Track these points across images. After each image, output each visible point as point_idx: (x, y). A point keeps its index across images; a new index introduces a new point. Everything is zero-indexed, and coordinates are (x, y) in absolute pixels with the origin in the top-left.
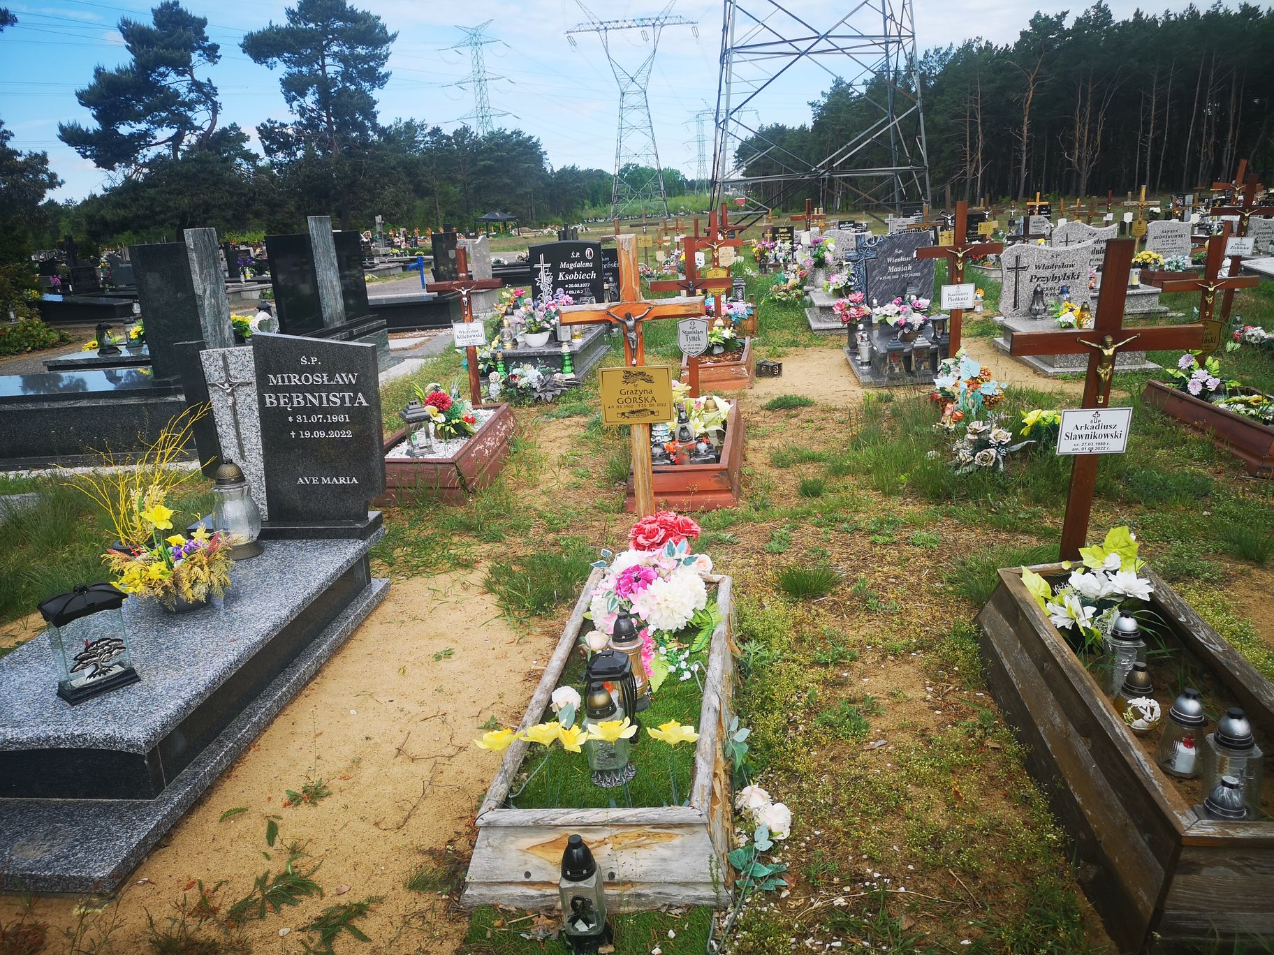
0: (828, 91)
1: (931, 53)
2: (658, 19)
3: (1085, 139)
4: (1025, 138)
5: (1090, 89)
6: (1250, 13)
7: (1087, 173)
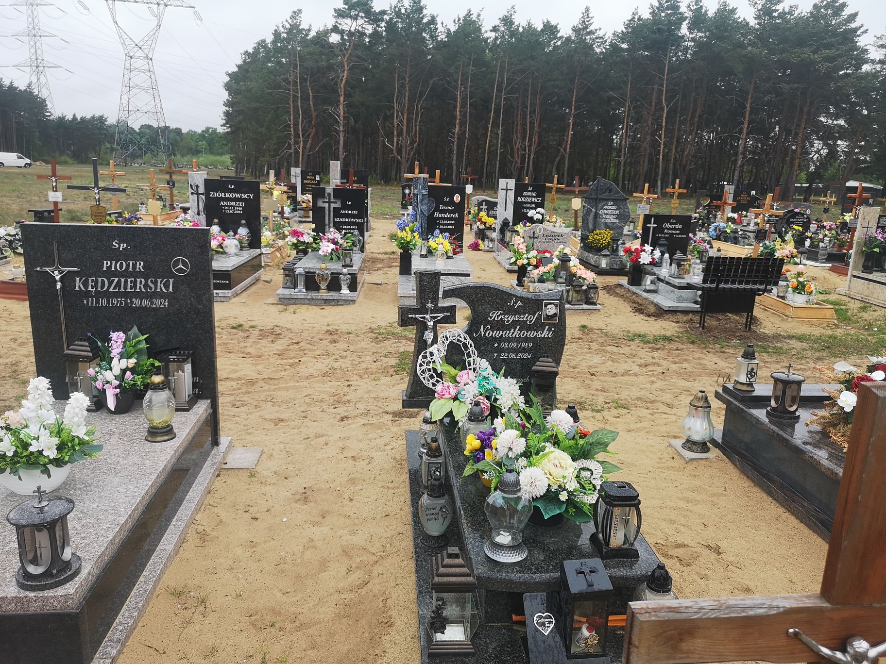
3: (405, 128)
4: (342, 118)
5: (407, 79)
6: (550, 29)
7: (407, 161)
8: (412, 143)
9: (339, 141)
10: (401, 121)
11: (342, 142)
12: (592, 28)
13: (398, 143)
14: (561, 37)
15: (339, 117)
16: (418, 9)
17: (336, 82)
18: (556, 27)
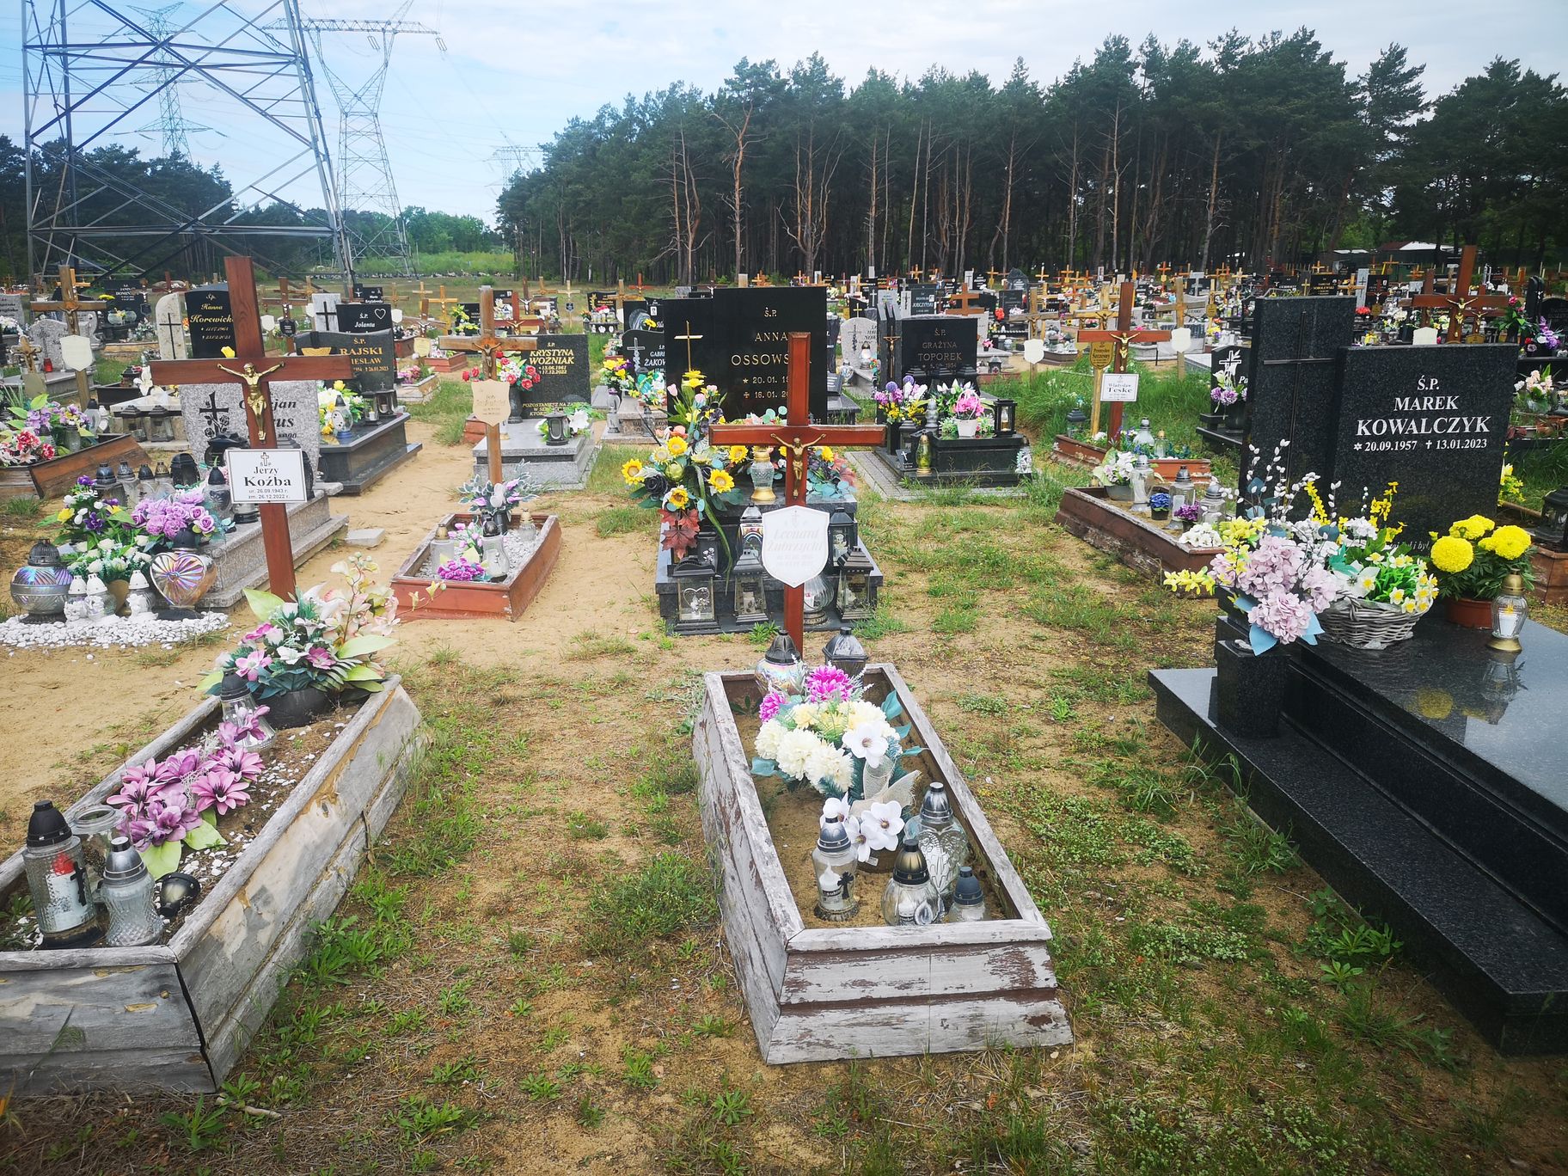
0: (561, 132)
1: (653, 96)
2: (389, 23)
3: (809, 213)
4: (738, 207)
5: (810, 156)
7: (813, 253)
8: (819, 232)
10: (804, 206)
12: (1027, 82)
13: (802, 232)
14: (991, 92)
15: (734, 205)
16: (820, 70)
17: (731, 164)
18: (985, 79)
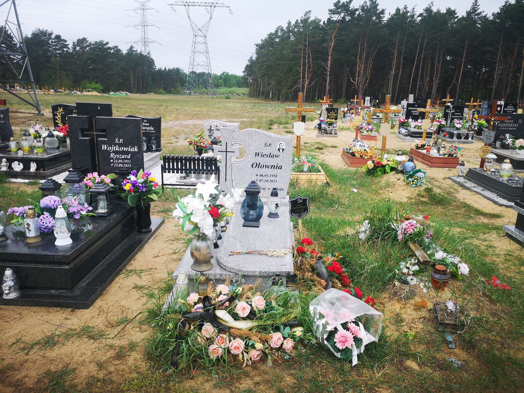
2: (213, 3)
3: (362, 72)
4: (329, 68)
5: (365, 45)
6: (451, 13)
7: (362, 90)
8: (366, 80)
9: (327, 81)
10: (360, 69)
11: (328, 81)
12: (479, 11)
13: (358, 80)
14: (457, 17)
15: (327, 67)
16: (374, 5)
17: (328, 48)
18: (454, 11)
